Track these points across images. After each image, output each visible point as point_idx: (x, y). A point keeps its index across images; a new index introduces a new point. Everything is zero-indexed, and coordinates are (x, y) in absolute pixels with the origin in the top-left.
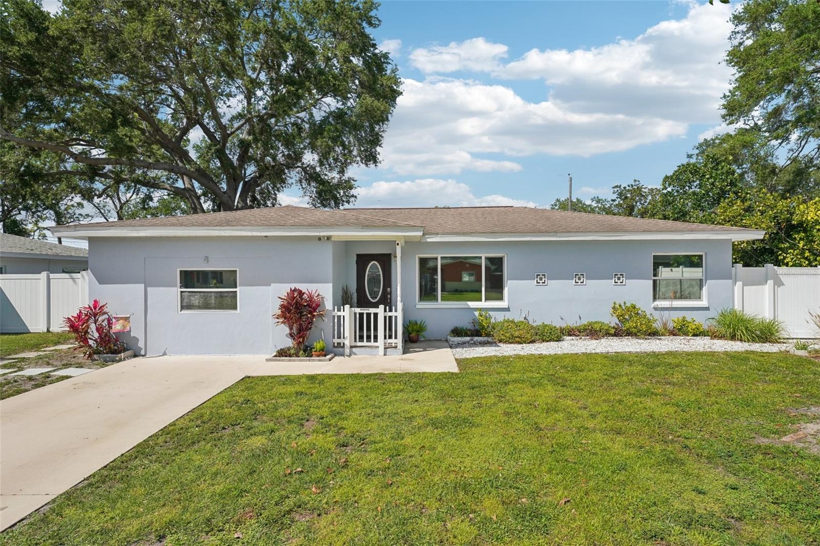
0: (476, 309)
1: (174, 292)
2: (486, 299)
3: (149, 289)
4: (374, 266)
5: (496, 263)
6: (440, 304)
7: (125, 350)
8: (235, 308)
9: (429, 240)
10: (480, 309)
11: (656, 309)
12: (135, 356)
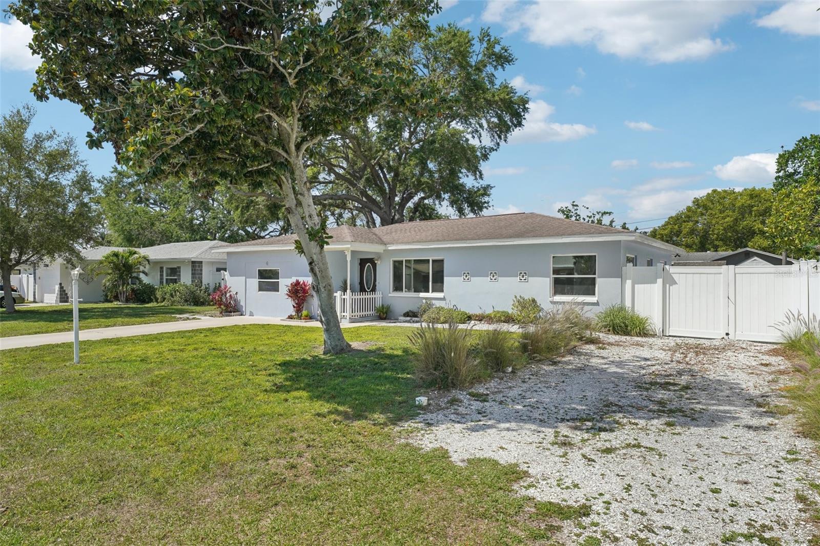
0: (424, 298)
1: (254, 282)
2: (433, 291)
3: (247, 279)
4: (369, 265)
5: (439, 263)
6: (404, 294)
7: (238, 311)
8: (278, 291)
9: (389, 248)
10: (426, 299)
11: (552, 302)
12: (241, 315)
